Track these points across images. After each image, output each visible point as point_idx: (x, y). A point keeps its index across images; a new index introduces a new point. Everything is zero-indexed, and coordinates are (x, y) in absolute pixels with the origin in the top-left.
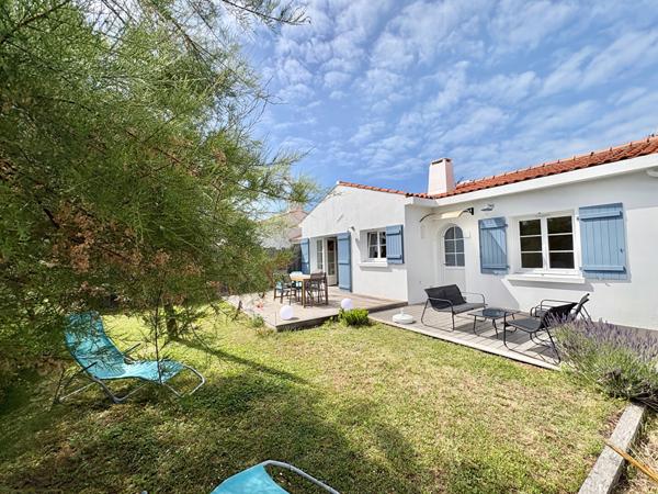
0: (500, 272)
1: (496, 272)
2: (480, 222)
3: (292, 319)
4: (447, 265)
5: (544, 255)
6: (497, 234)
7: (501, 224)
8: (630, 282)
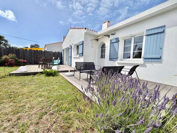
0: (115, 60)
1: (114, 60)
2: (111, 40)
3: (25, 72)
4: (101, 58)
5: (131, 53)
6: (115, 45)
7: (117, 41)
8: (162, 63)
